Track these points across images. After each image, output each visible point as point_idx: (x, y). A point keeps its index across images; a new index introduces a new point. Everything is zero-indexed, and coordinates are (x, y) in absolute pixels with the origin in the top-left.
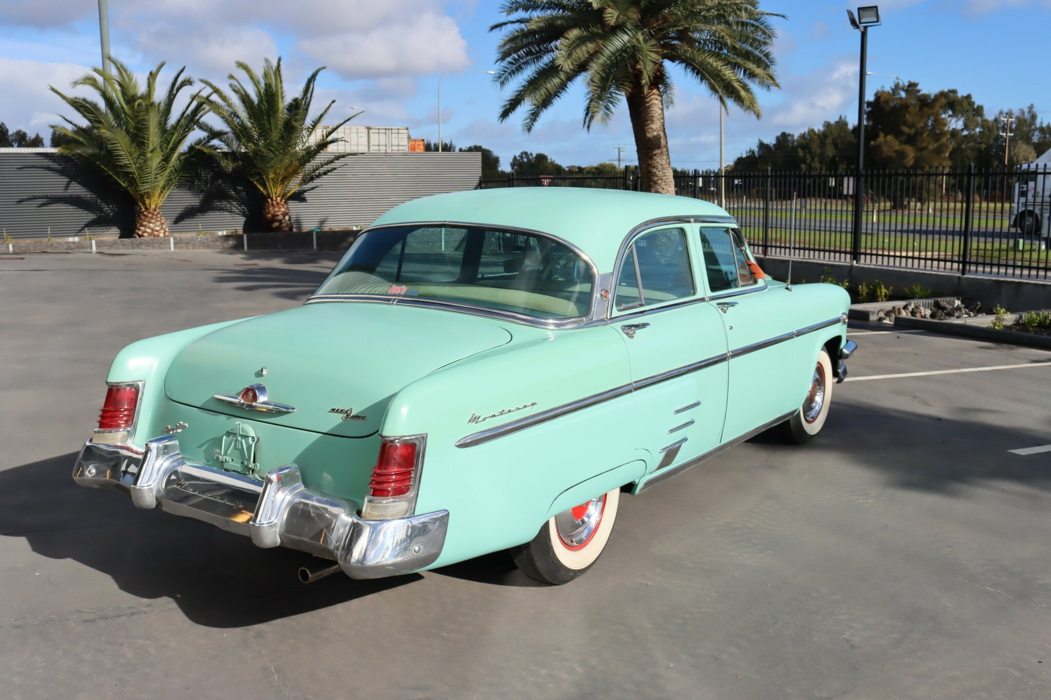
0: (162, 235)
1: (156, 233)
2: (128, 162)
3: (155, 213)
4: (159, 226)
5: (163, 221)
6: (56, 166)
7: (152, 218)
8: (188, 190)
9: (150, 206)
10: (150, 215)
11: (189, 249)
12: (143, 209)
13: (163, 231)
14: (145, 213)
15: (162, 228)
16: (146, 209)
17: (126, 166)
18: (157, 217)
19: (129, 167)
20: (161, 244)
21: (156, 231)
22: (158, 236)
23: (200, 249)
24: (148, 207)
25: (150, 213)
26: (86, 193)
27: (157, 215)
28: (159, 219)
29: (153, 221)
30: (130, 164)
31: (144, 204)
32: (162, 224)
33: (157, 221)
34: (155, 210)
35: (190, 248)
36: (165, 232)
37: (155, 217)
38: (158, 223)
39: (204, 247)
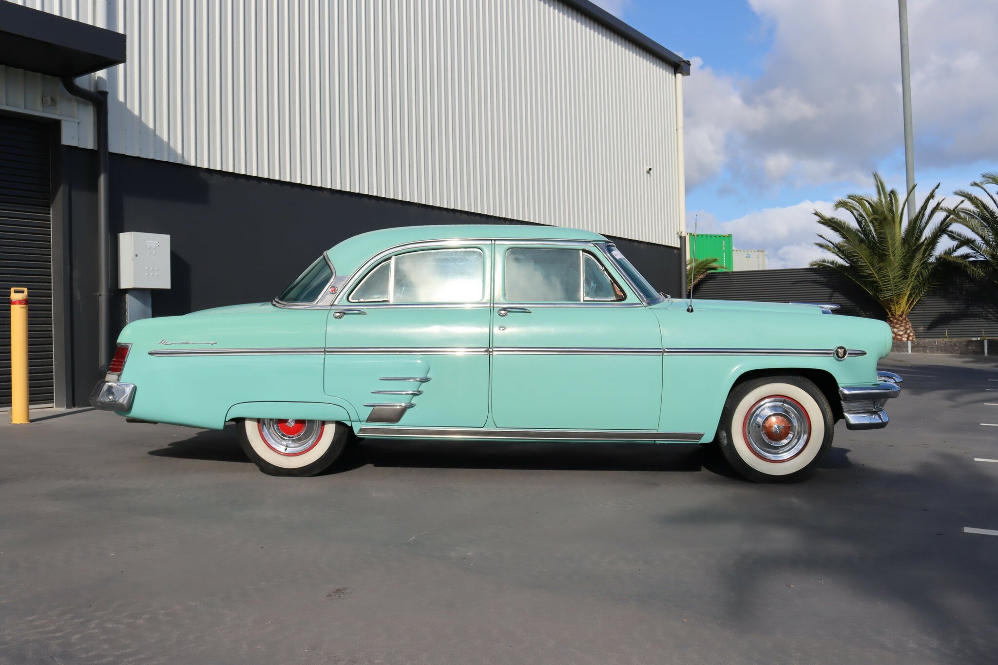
0: (904, 339)
1: (899, 337)
2: (871, 272)
3: (901, 319)
4: (902, 331)
5: (907, 326)
6: (822, 279)
7: (897, 324)
8: (942, 298)
9: (895, 312)
10: (895, 321)
11: (926, 353)
12: (890, 316)
13: (906, 336)
14: (891, 319)
15: (906, 333)
16: (892, 315)
17: (870, 276)
18: (902, 323)
19: (872, 277)
20: (899, 347)
21: (900, 335)
22: (901, 340)
23: (938, 353)
24: (894, 314)
25: (896, 319)
26: (847, 302)
27: (902, 321)
28: (903, 324)
29: (898, 326)
30: (873, 274)
31: (891, 311)
32: (907, 329)
33: (901, 326)
34: (901, 316)
35: (928, 351)
36: (909, 336)
37: (899, 322)
38: (902, 328)
39: (942, 351)
